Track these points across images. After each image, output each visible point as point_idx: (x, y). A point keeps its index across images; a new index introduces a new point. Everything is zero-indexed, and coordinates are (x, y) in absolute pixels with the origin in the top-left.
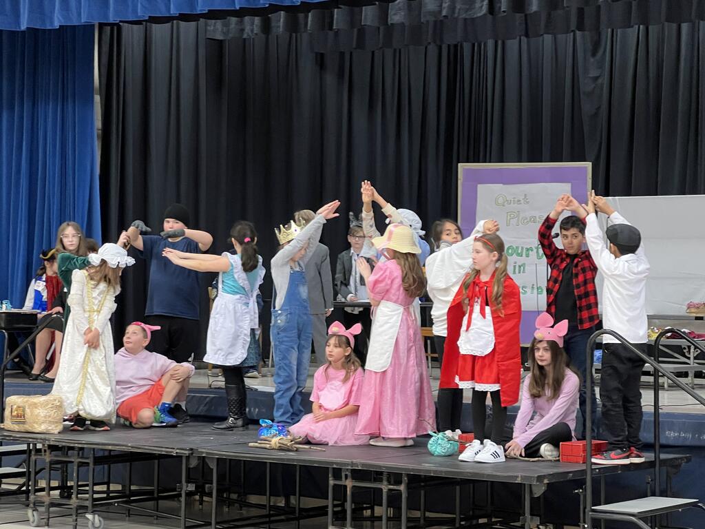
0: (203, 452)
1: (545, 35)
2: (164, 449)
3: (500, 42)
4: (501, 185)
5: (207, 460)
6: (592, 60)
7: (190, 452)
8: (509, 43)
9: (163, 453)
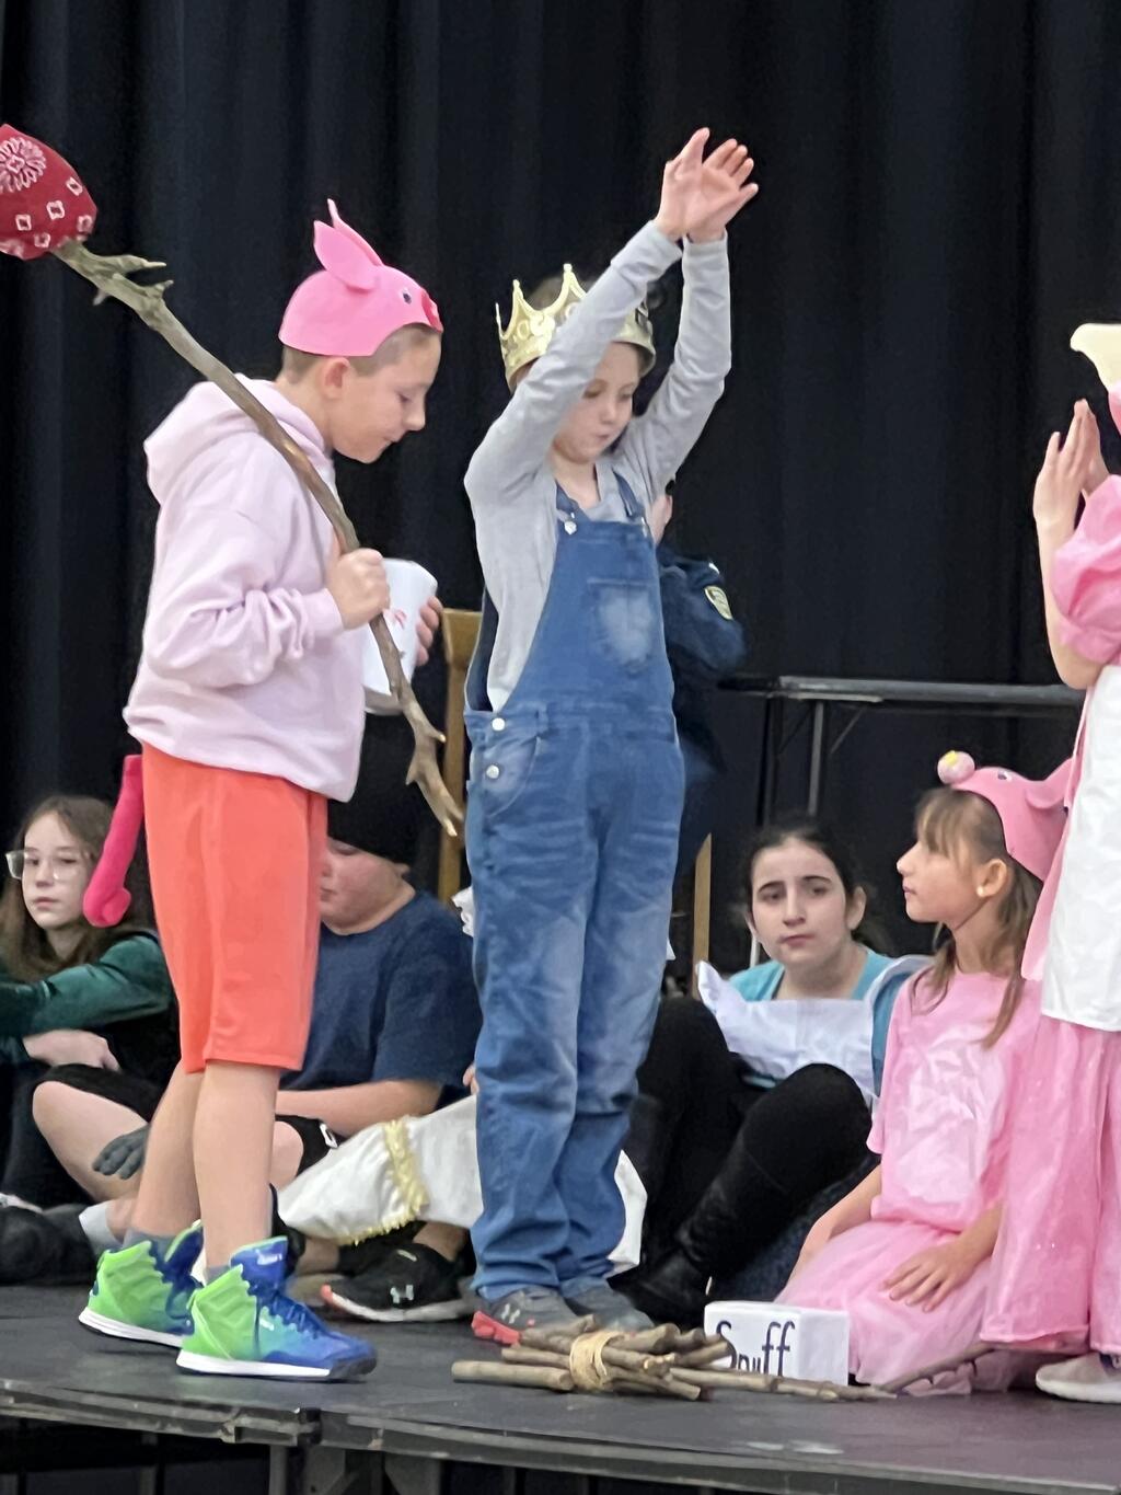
0: (370, 1433)
2: (175, 1412)
5: (391, 1471)
7: (308, 1428)
9: (177, 1430)
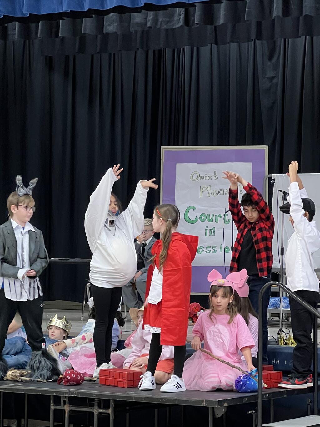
1: (232, 43)
3: (195, 48)
4: (196, 163)
6: (269, 63)
8: (202, 49)
